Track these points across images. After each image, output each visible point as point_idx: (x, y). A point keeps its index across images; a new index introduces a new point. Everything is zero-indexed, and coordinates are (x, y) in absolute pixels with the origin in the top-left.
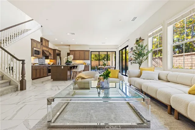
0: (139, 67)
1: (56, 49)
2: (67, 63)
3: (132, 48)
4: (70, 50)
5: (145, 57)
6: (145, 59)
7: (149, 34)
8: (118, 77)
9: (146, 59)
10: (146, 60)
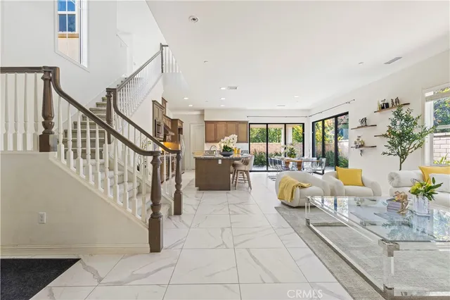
0: (401, 163)
1: (177, 120)
2: (225, 153)
3: (365, 119)
4: (205, 122)
5: (417, 142)
6: (416, 146)
7: (427, 95)
8: (363, 183)
9: (419, 146)
10: (419, 149)
